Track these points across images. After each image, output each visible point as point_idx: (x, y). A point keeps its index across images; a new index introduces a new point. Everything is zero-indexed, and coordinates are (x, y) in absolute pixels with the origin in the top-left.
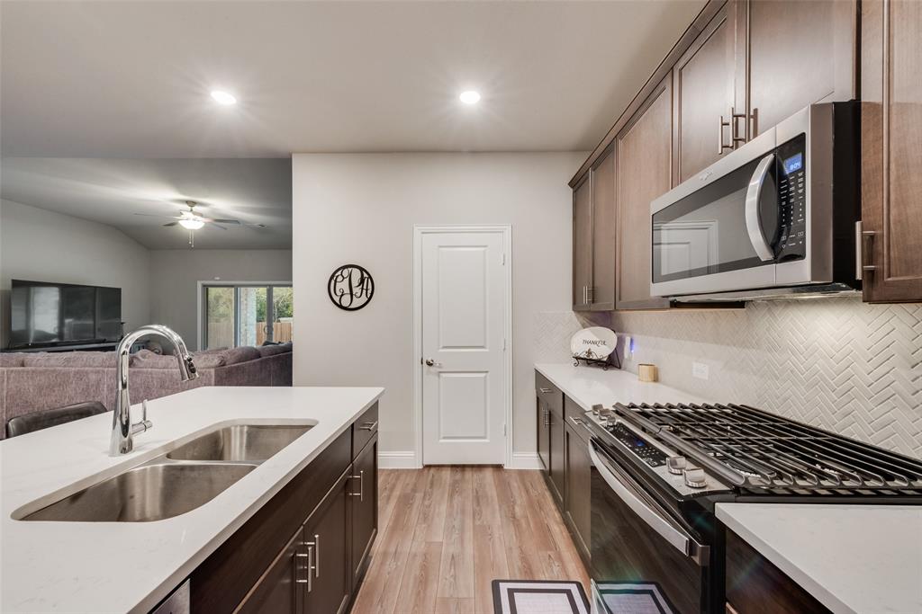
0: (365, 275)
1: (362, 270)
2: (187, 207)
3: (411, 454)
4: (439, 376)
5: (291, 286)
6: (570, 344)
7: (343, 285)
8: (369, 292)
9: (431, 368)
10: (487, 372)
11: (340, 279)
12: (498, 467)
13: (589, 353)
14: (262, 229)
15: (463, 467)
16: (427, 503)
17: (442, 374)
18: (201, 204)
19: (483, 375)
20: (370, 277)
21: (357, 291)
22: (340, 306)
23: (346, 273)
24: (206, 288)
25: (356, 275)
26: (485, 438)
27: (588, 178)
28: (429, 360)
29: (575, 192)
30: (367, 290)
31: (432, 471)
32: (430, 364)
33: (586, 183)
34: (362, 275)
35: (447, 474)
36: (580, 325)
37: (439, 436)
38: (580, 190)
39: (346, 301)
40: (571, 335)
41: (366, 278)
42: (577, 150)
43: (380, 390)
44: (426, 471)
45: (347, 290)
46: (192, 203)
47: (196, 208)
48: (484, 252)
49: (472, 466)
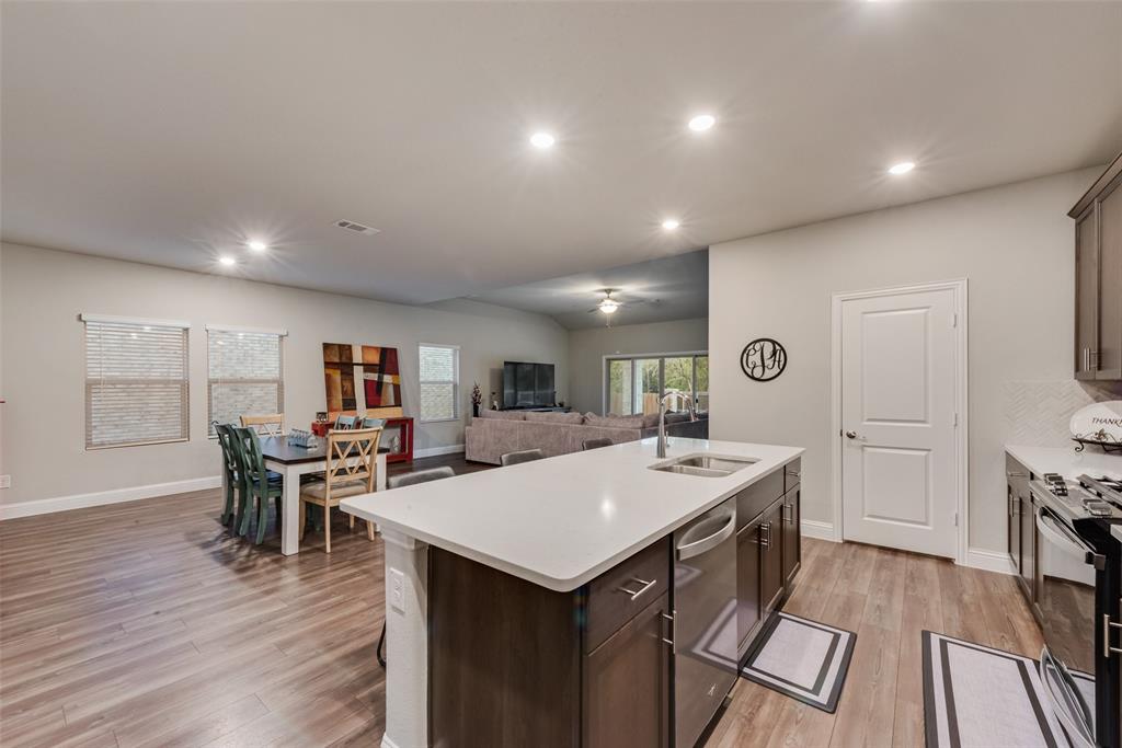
0: (778, 347)
1: (774, 342)
2: (605, 295)
3: (830, 526)
4: (863, 450)
5: (707, 356)
6: (1069, 422)
7: (755, 358)
8: (782, 363)
9: (853, 441)
10: (929, 450)
11: (752, 352)
12: (948, 561)
13: (1101, 434)
14: (658, 303)
15: (895, 552)
16: (848, 567)
17: (866, 449)
18: (615, 290)
19: (924, 453)
20: (782, 349)
21: (769, 363)
22: (753, 378)
23: (758, 346)
24: (609, 360)
25: (768, 348)
26: (925, 524)
27: (1092, 211)
28: (851, 432)
29: (1078, 225)
30: (779, 361)
31: (854, 547)
32: (851, 437)
33: (1090, 217)
34: (774, 348)
35: (874, 554)
36: (1090, 399)
37: (863, 513)
38: (1084, 223)
39: (758, 373)
40: (1071, 411)
41: (778, 350)
42: (1082, 168)
43: (800, 450)
44: (846, 546)
45: (759, 363)
46: (608, 291)
47: (612, 294)
48: (926, 314)
49: (908, 553)
